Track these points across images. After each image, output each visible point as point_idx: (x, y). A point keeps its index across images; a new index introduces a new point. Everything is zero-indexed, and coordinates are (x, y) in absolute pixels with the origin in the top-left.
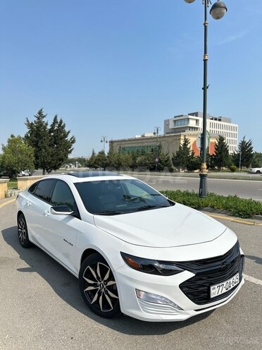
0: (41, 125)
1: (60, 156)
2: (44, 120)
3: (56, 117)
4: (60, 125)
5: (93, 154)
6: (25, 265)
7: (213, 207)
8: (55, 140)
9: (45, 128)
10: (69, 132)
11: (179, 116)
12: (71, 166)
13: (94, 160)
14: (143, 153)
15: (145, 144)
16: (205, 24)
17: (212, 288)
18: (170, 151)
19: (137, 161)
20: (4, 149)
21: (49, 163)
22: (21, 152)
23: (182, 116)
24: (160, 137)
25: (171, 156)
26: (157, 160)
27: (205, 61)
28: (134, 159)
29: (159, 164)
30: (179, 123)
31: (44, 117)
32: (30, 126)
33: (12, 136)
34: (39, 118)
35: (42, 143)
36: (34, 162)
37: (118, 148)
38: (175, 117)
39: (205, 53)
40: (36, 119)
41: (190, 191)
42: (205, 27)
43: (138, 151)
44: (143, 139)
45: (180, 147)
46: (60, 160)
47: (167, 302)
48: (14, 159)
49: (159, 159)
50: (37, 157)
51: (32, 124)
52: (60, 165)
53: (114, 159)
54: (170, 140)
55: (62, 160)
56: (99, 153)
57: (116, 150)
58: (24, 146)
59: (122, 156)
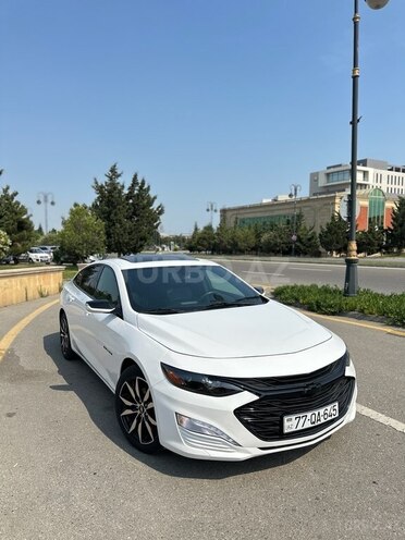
0: (115, 188)
1: (142, 234)
2: (119, 180)
3: (135, 177)
4: (141, 188)
5: (196, 229)
6: (61, 381)
7: (362, 311)
8: (135, 211)
9: (120, 192)
10: (155, 198)
11: (334, 167)
12: (163, 249)
13: (196, 240)
14: (273, 227)
15: (276, 213)
16: (354, 19)
17: (286, 419)
18: (316, 224)
19: (262, 240)
20: (64, 223)
21: (127, 244)
22: (86, 228)
23: (340, 165)
24: (301, 201)
25: (318, 232)
26: (294, 238)
27: (355, 78)
28: (258, 236)
29: (298, 244)
30: (335, 177)
31: (119, 175)
32: (100, 189)
33: (76, 205)
34: (111, 179)
35: (116, 215)
36: (105, 242)
37: (233, 220)
38: (328, 168)
39: (355, 65)
40: (107, 179)
41: (332, 286)
42: (356, 24)
43: (264, 223)
44: (275, 204)
45: (333, 217)
46: (141, 239)
47: (217, 433)
48: (77, 239)
49: (298, 237)
50: (108, 235)
51: (102, 187)
52: (141, 246)
53: (227, 238)
54: (317, 205)
55: (143, 239)
56: (205, 228)
57: (231, 223)
58: (90, 218)
59: (239, 233)
